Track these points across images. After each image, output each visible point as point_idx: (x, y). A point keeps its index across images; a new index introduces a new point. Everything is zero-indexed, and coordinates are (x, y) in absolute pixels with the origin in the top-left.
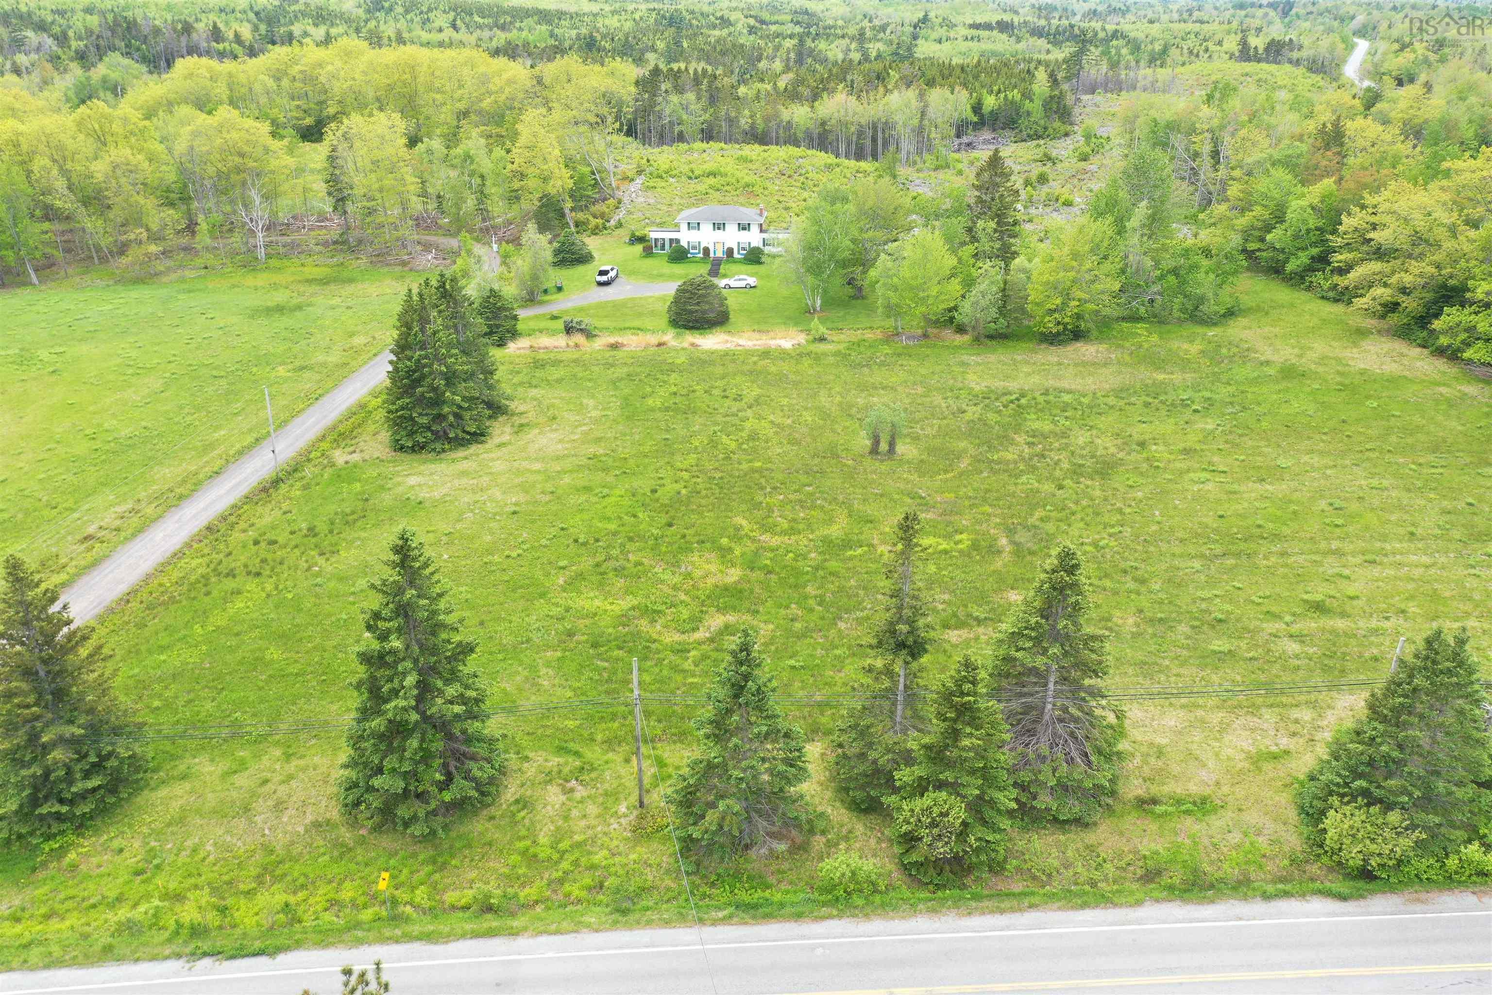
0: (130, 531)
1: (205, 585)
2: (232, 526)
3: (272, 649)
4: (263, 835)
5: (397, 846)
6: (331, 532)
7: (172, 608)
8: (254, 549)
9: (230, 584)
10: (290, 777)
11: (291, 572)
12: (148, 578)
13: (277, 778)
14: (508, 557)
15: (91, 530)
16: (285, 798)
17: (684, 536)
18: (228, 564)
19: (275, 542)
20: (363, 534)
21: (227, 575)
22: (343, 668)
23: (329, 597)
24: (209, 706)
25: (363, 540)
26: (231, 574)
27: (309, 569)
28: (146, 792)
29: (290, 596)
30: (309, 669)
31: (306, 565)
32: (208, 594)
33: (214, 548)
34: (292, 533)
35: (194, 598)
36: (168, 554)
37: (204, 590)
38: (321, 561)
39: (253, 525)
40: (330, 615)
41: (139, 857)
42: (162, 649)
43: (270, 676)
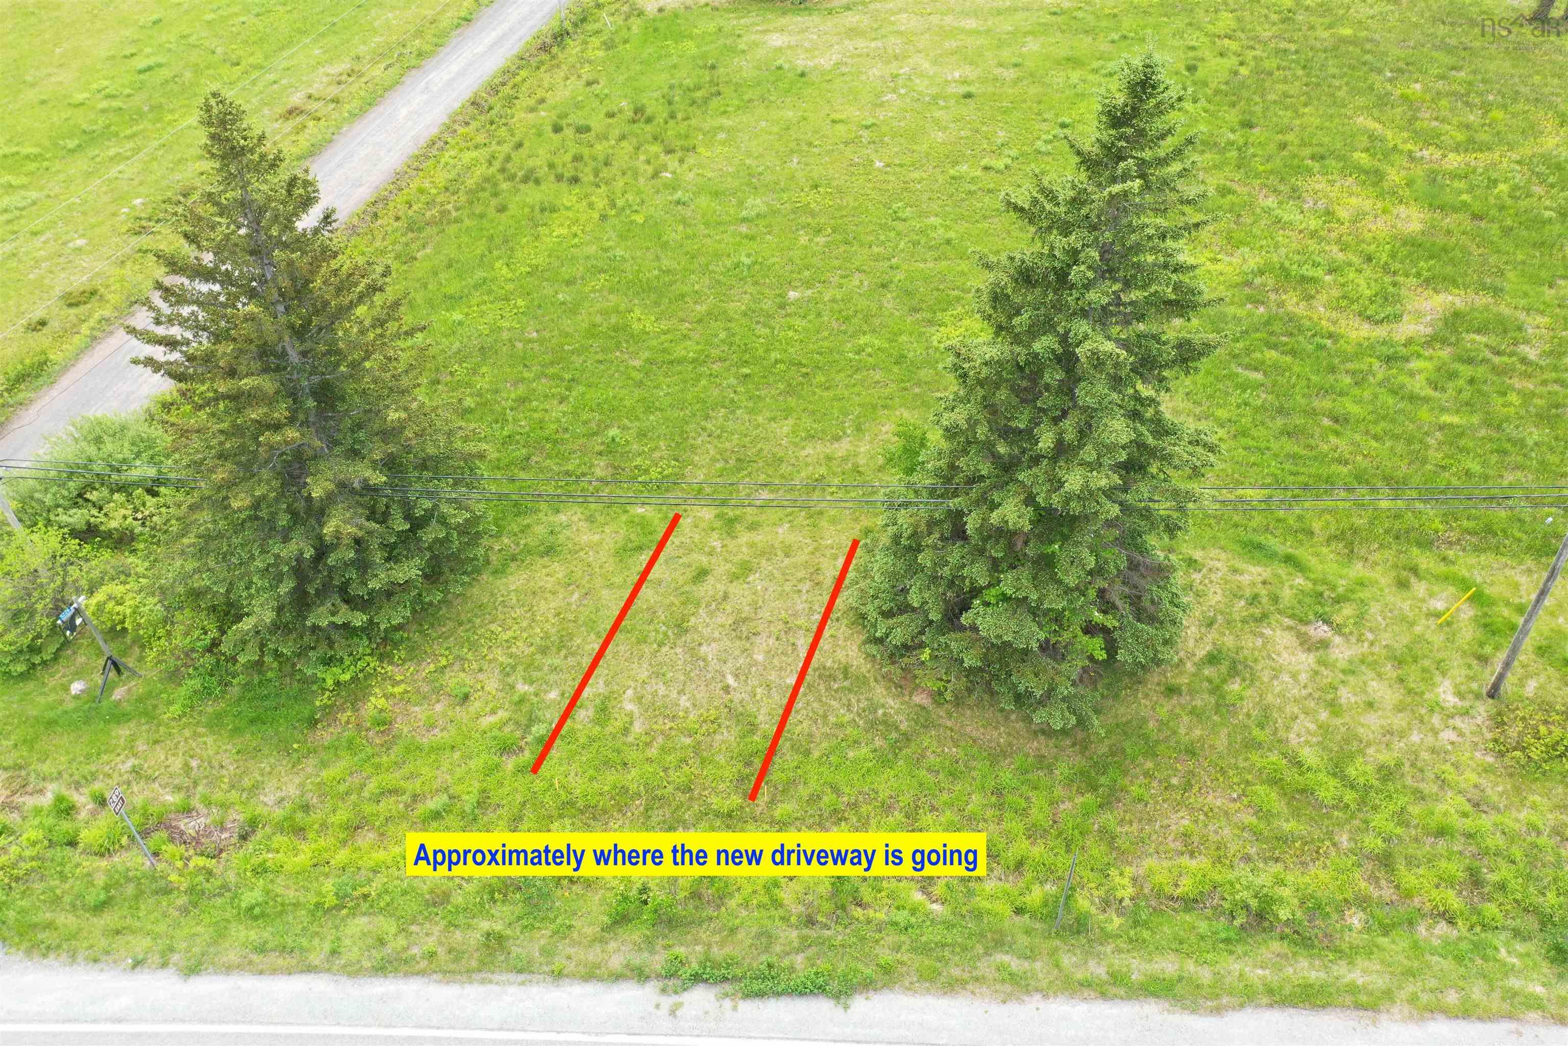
0: (356, 103)
1: (495, 195)
2: (510, 101)
3: (637, 312)
4: (727, 689)
5: (1000, 736)
6: (672, 116)
7: (452, 229)
8: (556, 137)
9: (533, 195)
10: (746, 569)
11: (628, 178)
12: (398, 180)
13: (721, 568)
14: (987, 168)
15: (296, 99)
16: (747, 611)
17: (1283, 146)
18: (521, 162)
19: (588, 129)
20: (726, 122)
21: (526, 180)
22: (775, 355)
23: (707, 225)
24: (557, 411)
25: (729, 131)
26: (531, 177)
27: (656, 175)
28: (485, 577)
29: (639, 219)
30: (715, 353)
31: (650, 170)
32: (502, 209)
33: (491, 136)
34: (611, 115)
35: (482, 216)
36: (423, 143)
37: (494, 202)
38: (672, 162)
39: (542, 101)
40: (718, 256)
41: (502, 715)
42: (452, 300)
43: (650, 361)
